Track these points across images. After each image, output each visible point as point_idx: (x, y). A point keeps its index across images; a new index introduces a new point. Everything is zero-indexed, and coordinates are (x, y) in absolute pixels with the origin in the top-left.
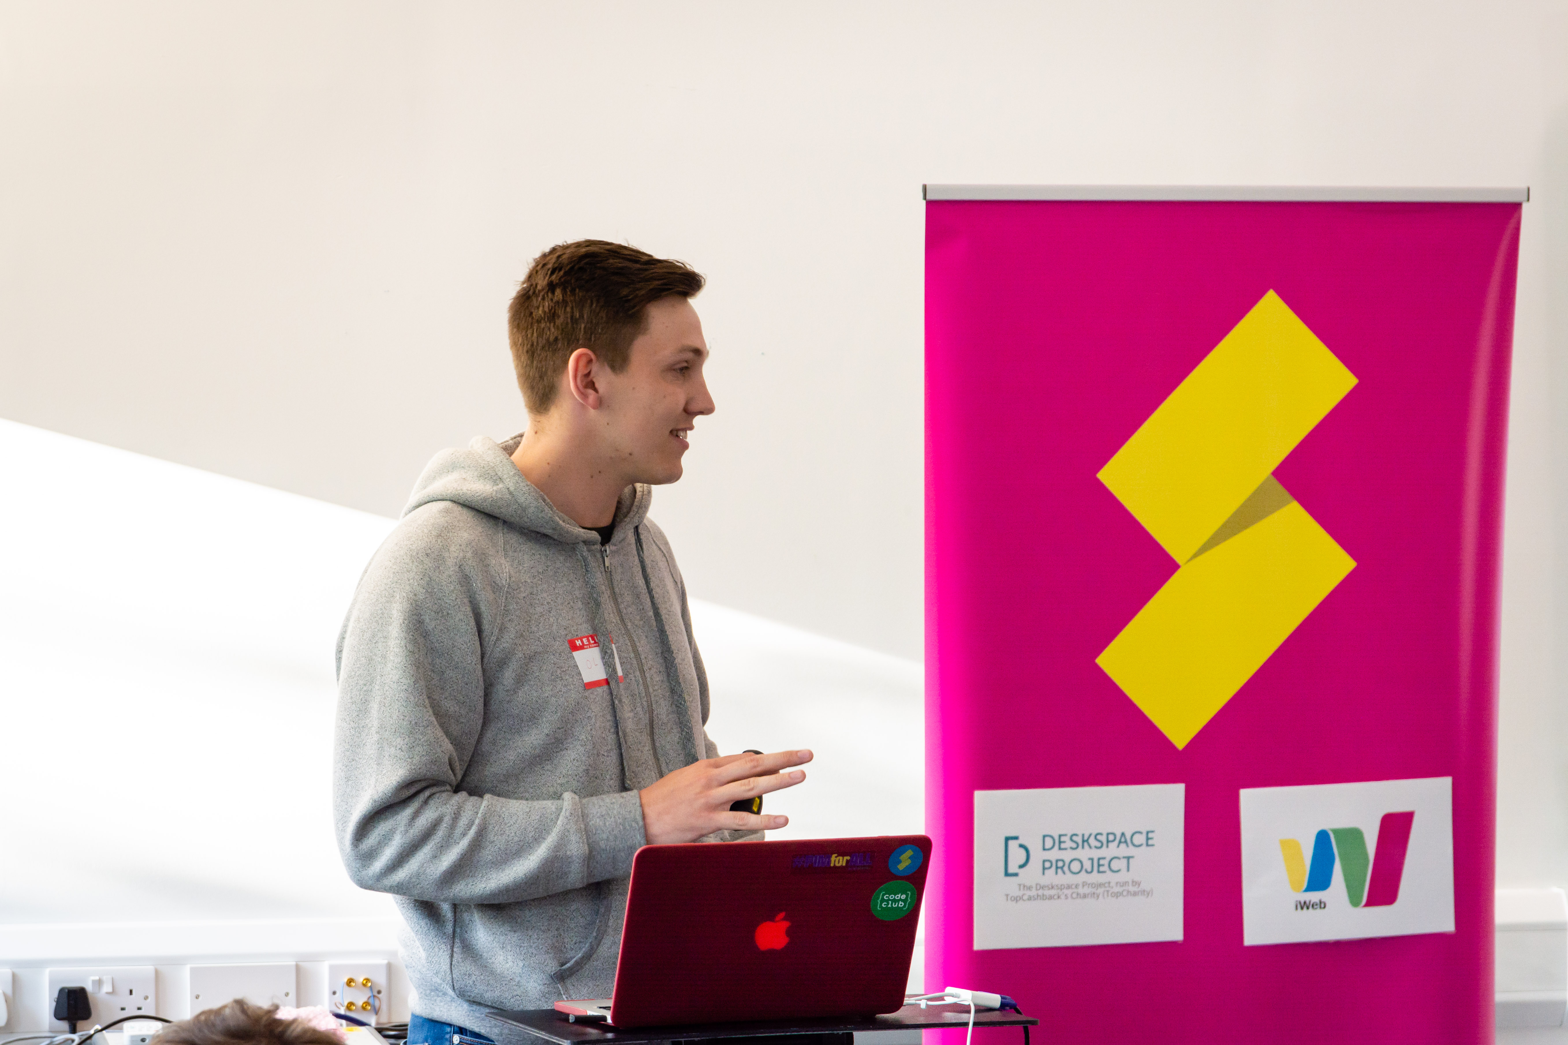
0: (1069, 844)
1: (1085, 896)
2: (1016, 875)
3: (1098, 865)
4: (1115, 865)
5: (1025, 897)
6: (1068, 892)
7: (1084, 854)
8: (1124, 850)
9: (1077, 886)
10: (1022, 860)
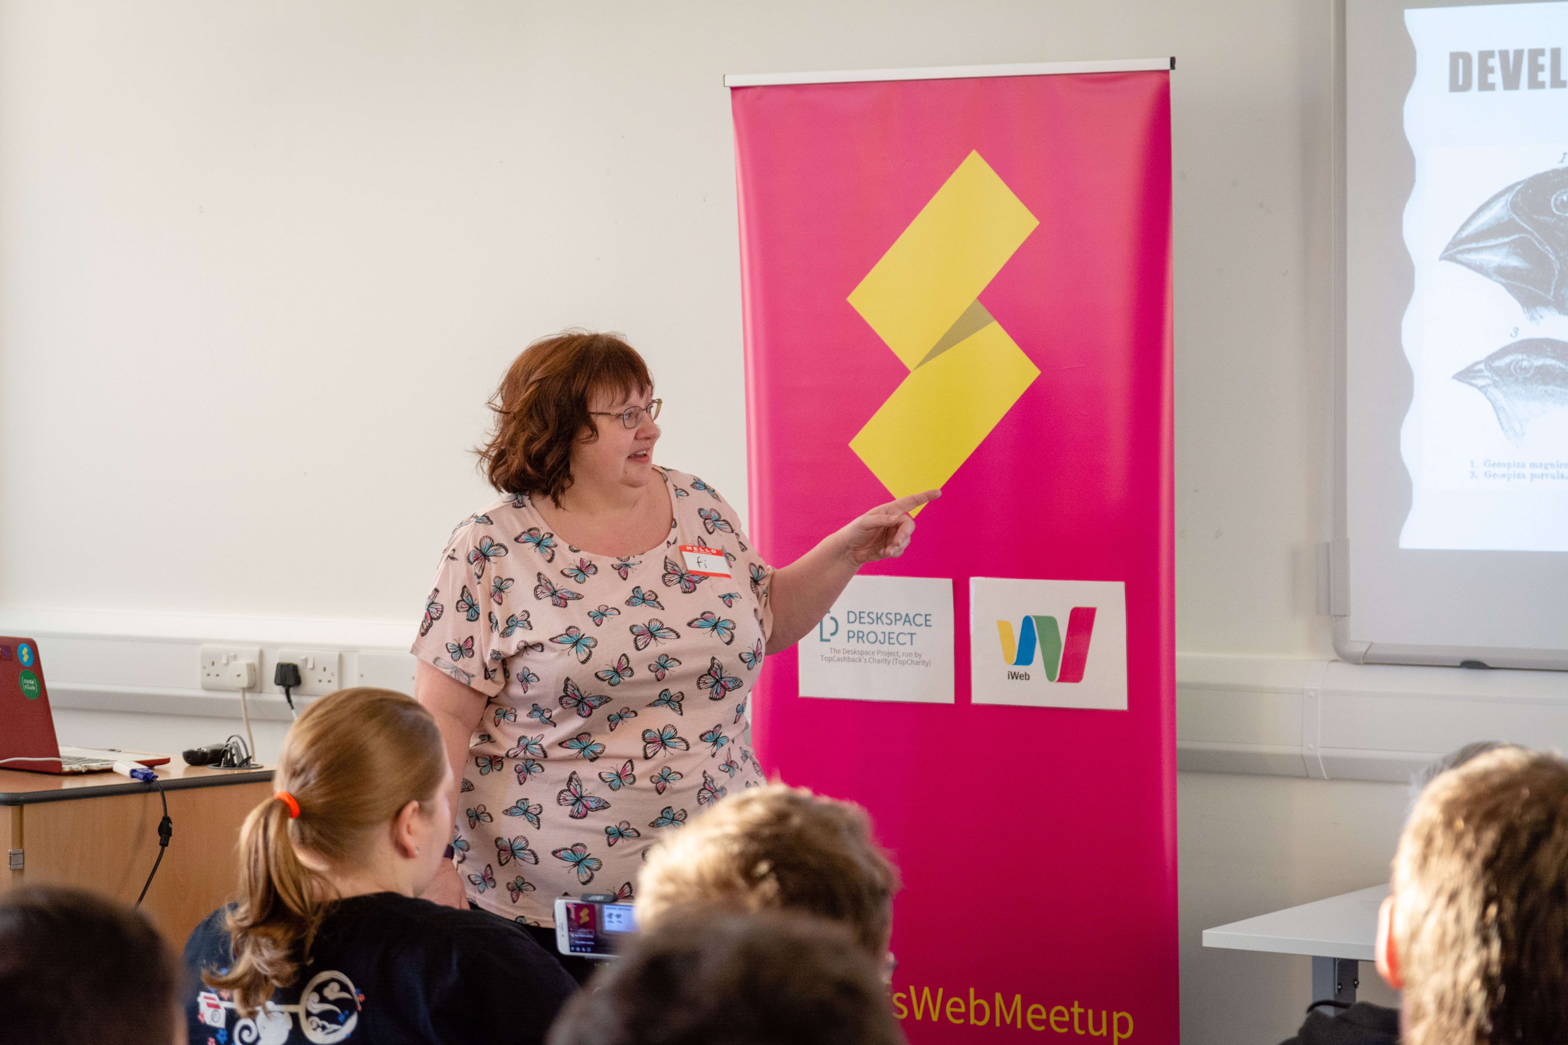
1: (879, 661)
2: (828, 640)
3: (889, 638)
4: (902, 639)
5: (835, 659)
6: (867, 657)
7: (879, 628)
8: (907, 628)
9: (873, 653)
10: (833, 630)
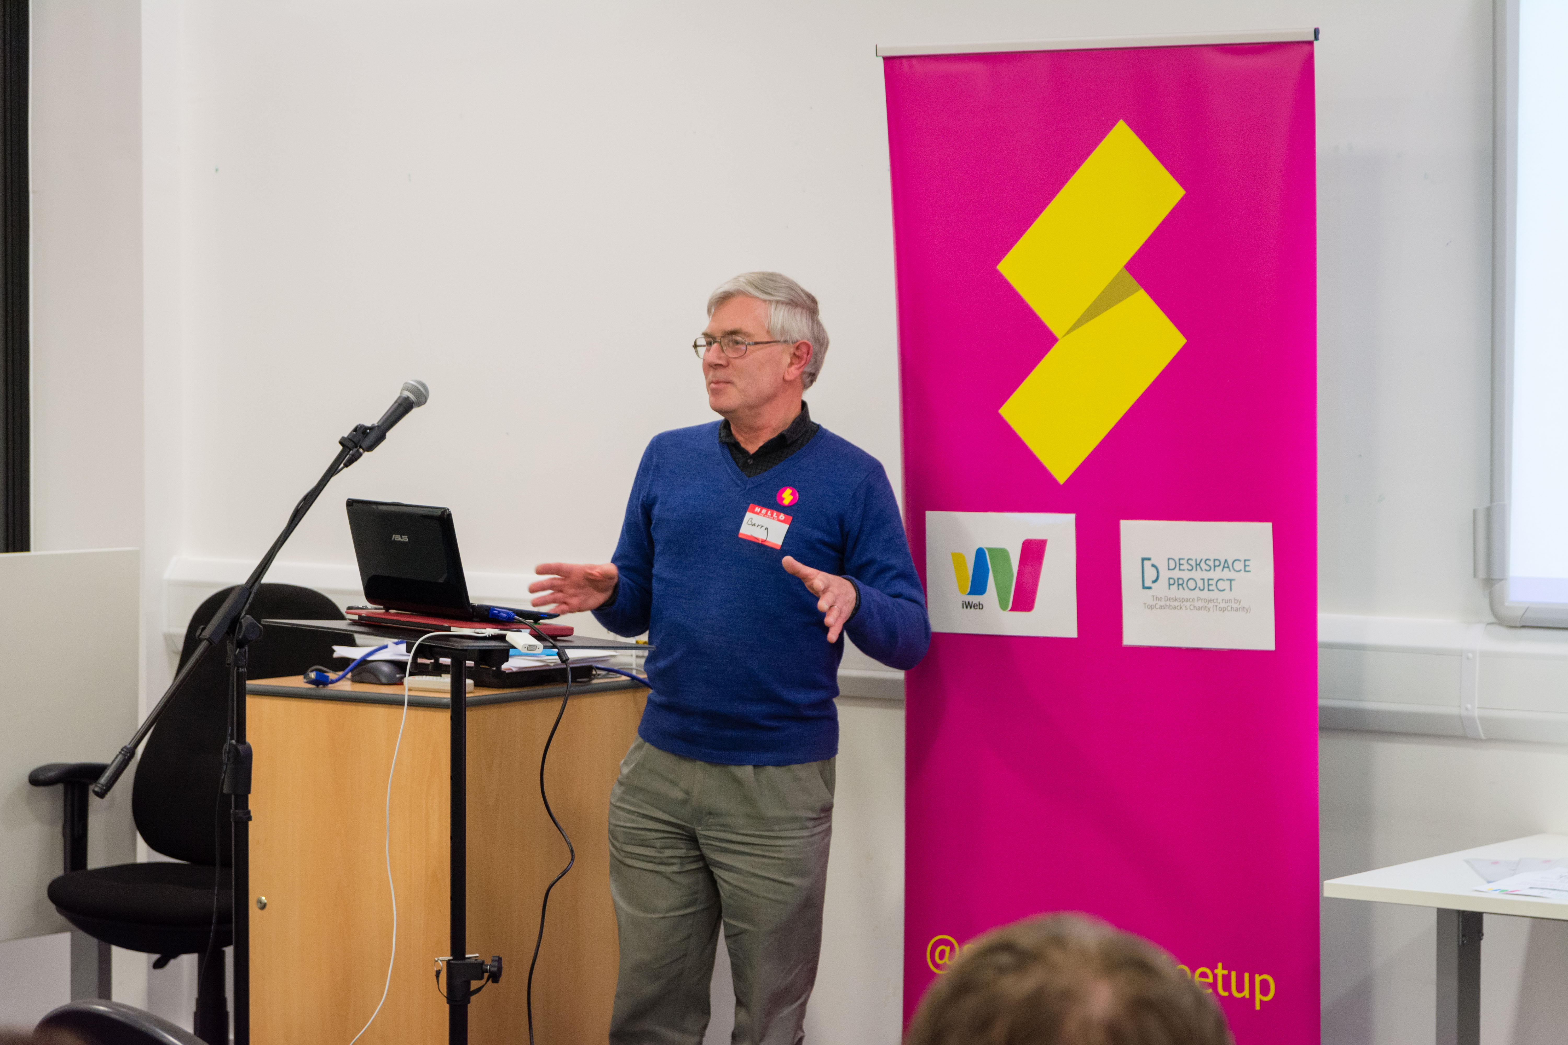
0: (1185, 566)
1: (1199, 609)
2: (1150, 588)
3: (1208, 584)
4: (1221, 585)
5: (1157, 606)
6: (1188, 604)
7: (1197, 575)
8: (1227, 574)
9: (1193, 600)
10: (1154, 578)
